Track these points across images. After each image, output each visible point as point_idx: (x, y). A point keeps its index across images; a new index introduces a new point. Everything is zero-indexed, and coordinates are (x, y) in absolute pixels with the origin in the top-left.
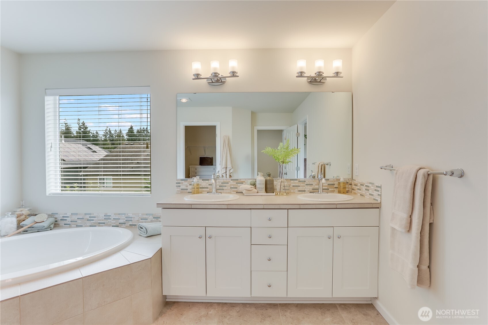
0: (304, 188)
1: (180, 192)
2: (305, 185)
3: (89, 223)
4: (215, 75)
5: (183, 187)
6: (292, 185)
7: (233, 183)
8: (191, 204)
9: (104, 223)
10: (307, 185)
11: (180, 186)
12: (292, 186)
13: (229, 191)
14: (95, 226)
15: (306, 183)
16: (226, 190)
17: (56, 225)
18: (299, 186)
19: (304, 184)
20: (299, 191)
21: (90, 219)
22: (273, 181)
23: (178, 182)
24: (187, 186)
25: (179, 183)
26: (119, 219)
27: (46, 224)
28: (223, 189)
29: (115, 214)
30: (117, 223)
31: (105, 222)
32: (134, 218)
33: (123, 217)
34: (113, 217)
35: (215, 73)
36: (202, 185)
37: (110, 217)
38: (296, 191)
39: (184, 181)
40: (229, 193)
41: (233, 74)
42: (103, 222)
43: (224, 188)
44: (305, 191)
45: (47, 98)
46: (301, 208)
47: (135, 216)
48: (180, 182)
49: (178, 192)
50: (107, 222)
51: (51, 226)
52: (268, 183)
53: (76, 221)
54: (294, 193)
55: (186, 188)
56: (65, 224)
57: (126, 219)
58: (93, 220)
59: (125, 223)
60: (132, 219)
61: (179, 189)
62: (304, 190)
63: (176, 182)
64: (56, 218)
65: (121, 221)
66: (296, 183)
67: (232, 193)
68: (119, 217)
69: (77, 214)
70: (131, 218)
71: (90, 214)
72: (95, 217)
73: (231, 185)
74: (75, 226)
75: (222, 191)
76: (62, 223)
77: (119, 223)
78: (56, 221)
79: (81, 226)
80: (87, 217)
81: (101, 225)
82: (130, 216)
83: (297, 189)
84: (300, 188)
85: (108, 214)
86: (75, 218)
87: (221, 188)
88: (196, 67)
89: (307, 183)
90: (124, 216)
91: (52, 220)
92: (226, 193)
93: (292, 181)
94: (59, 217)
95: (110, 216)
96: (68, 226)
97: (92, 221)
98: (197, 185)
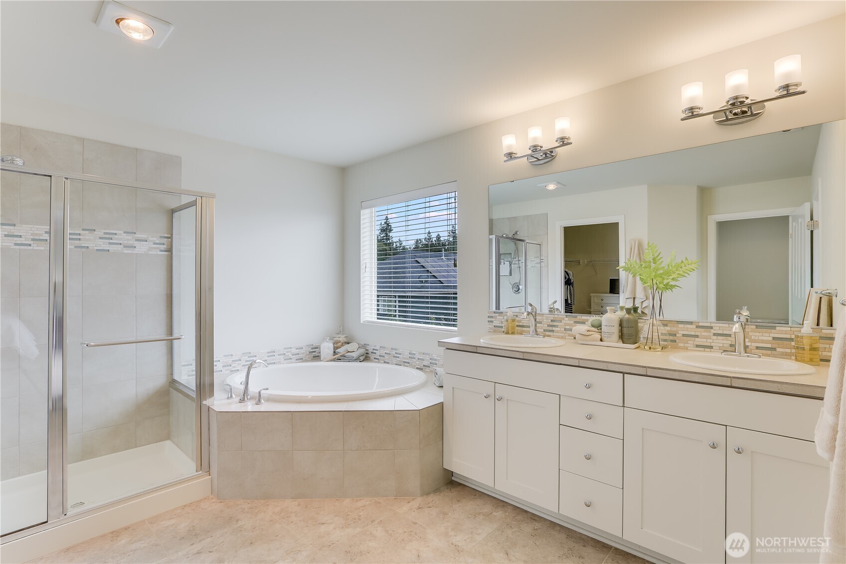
0: (709, 340)
1: (492, 331)
2: (712, 334)
3: (395, 360)
4: (535, 148)
5: (497, 323)
6: (680, 332)
7: (568, 322)
8: (476, 347)
9: (409, 363)
10: (714, 334)
11: (492, 322)
12: (681, 335)
13: (563, 335)
14: (401, 365)
15: (713, 331)
16: (558, 332)
17: (366, 357)
18: (697, 336)
19: (710, 332)
20: (697, 346)
21: (396, 355)
22: (636, 322)
23: (490, 315)
24: (502, 323)
25: (492, 317)
26: (423, 360)
27: (355, 355)
28: (553, 331)
29: (420, 353)
30: (420, 365)
31: (410, 361)
32: (439, 360)
33: (427, 358)
34: (417, 356)
35: (535, 147)
36: (522, 321)
37: (415, 356)
38: (692, 346)
39: (497, 315)
40: (562, 338)
41: (563, 142)
42: (408, 361)
43: (554, 329)
44: (711, 347)
45: (362, 212)
46: (648, 374)
47: (439, 358)
48: (493, 315)
49: (490, 330)
50: (412, 362)
51: (360, 358)
52: (625, 325)
53: (384, 357)
54: (686, 349)
55: (500, 325)
56: (375, 358)
57: (430, 361)
58: (398, 357)
59: (429, 367)
60: (437, 362)
61: (491, 326)
62: (708, 344)
63: (488, 315)
64: (366, 350)
65: (426, 363)
66: (691, 330)
67: (567, 337)
68: (424, 358)
69: (384, 348)
70: (436, 360)
71: (396, 349)
72: (400, 354)
73: (566, 324)
74: (383, 362)
75: (551, 333)
76: (372, 356)
77: (424, 366)
78: (367, 353)
79: (388, 363)
80: (394, 352)
81: (406, 364)
82: (435, 358)
83: (692, 342)
84: (699, 341)
85: (413, 352)
86: (383, 352)
87: (550, 328)
88: (509, 142)
89: (715, 332)
90: (428, 356)
91: (362, 351)
92: (558, 337)
93: (681, 326)
94: (370, 349)
95: (414, 354)
96: (377, 360)
97: (397, 359)
98: (513, 321)
